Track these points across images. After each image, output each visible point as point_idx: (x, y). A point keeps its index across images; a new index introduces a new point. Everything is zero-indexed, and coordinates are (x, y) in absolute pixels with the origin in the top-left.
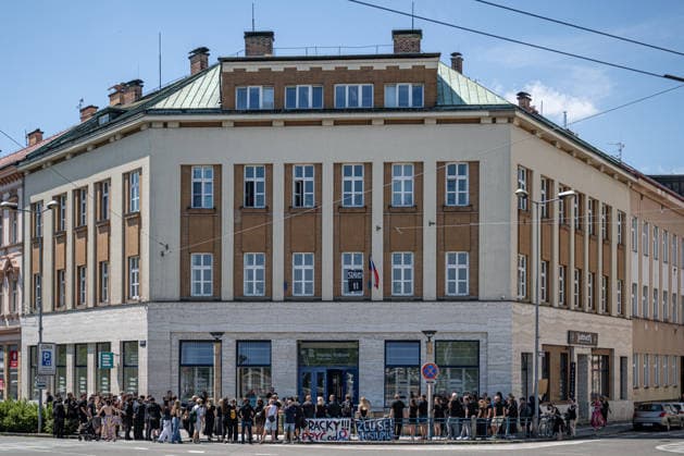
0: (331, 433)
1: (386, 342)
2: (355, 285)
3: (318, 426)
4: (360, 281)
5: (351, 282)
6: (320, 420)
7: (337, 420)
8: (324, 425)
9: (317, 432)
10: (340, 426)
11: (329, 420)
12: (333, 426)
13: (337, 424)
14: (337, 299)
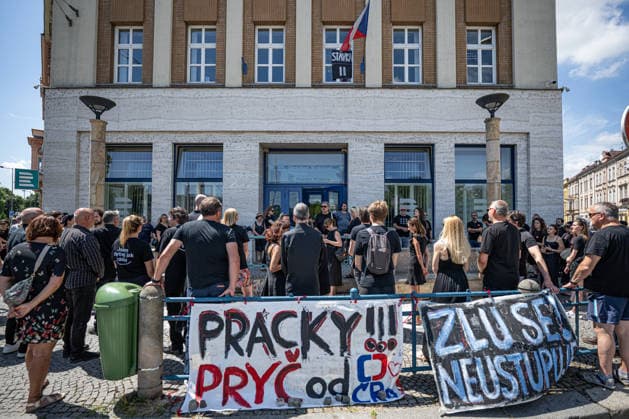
0: (323, 364)
1: (389, 147)
2: (342, 71)
3: (264, 334)
4: (348, 65)
5: (336, 65)
6: (272, 307)
7: (346, 308)
8: (291, 330)
9: (260, 360)
10: (360, 335)
11: (317, 306)
12: (329, 332)
13: (345, 326)
14: (317, 84)
